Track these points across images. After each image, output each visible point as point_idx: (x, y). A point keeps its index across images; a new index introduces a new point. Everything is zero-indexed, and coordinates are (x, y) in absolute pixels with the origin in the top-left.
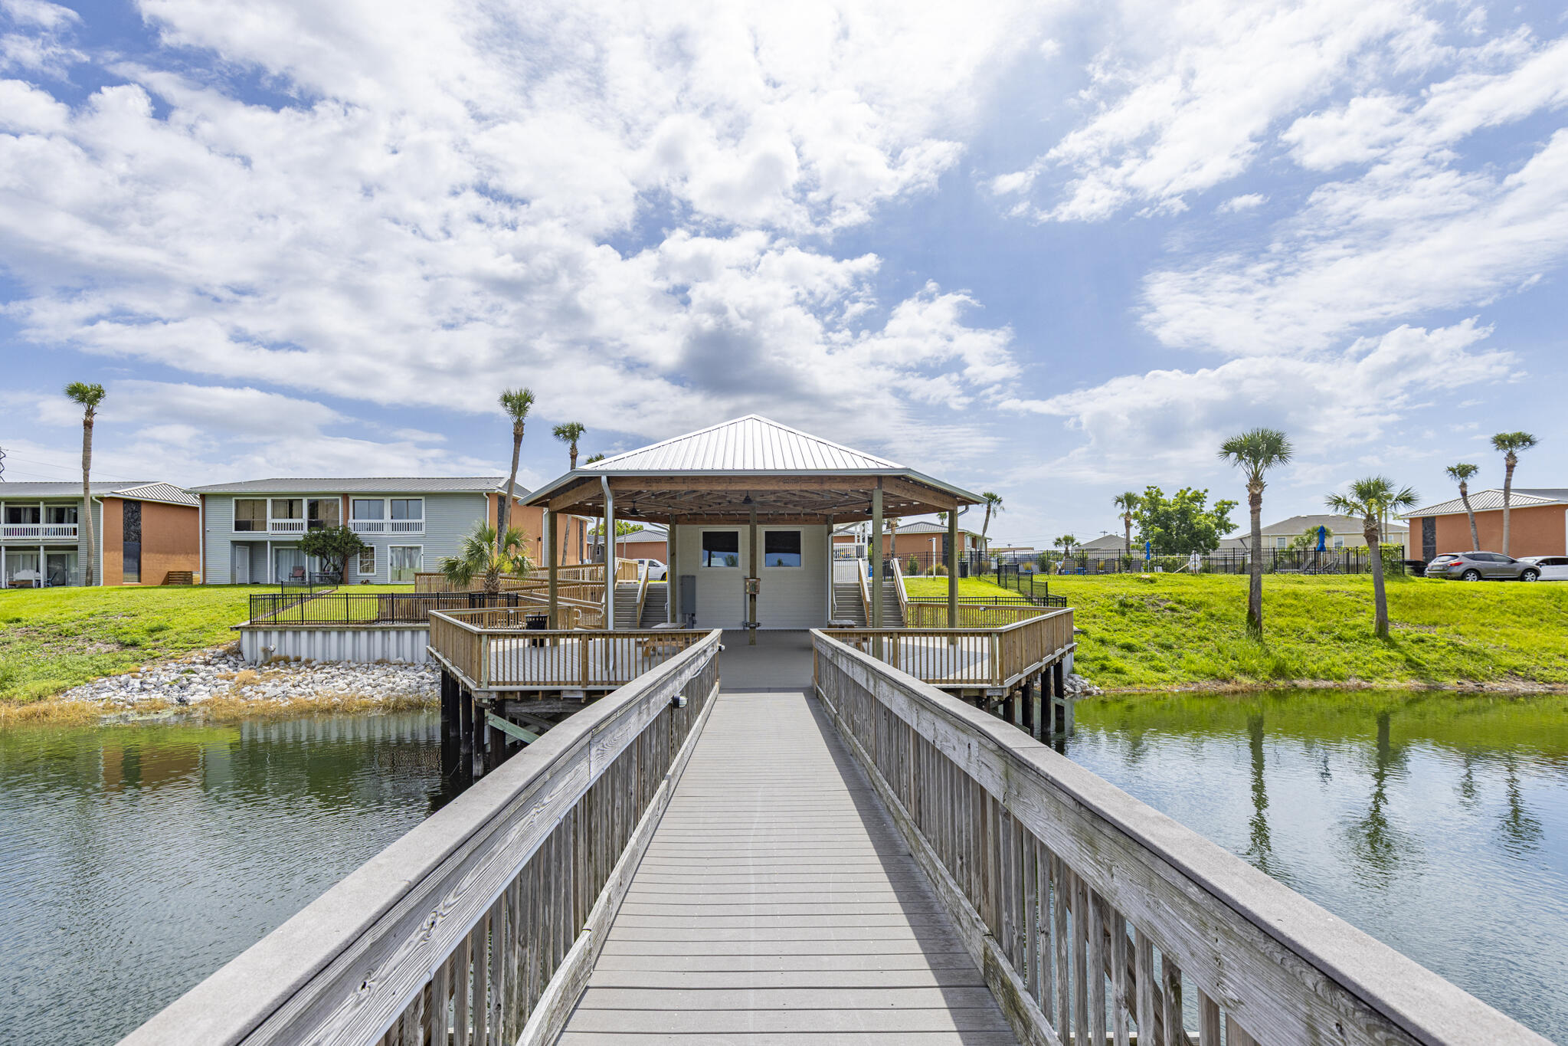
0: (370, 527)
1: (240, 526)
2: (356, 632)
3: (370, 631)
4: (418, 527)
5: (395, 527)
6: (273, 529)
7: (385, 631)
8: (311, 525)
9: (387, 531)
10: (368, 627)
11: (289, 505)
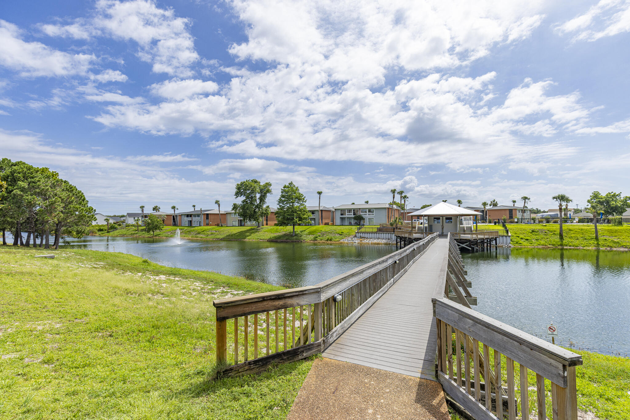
0: (364, 214)
1: (342, 214)
2: (374, 233)
3: (377, 233)
4: (373, 214)
5: (369, 215)
6: (347, 215)
7: (379, 233)
8: (354, 215)
9: (367, 215)
10: (376, 233)
11: (350, 211)
